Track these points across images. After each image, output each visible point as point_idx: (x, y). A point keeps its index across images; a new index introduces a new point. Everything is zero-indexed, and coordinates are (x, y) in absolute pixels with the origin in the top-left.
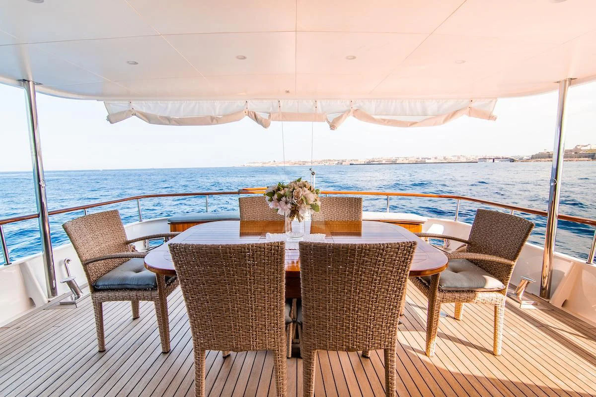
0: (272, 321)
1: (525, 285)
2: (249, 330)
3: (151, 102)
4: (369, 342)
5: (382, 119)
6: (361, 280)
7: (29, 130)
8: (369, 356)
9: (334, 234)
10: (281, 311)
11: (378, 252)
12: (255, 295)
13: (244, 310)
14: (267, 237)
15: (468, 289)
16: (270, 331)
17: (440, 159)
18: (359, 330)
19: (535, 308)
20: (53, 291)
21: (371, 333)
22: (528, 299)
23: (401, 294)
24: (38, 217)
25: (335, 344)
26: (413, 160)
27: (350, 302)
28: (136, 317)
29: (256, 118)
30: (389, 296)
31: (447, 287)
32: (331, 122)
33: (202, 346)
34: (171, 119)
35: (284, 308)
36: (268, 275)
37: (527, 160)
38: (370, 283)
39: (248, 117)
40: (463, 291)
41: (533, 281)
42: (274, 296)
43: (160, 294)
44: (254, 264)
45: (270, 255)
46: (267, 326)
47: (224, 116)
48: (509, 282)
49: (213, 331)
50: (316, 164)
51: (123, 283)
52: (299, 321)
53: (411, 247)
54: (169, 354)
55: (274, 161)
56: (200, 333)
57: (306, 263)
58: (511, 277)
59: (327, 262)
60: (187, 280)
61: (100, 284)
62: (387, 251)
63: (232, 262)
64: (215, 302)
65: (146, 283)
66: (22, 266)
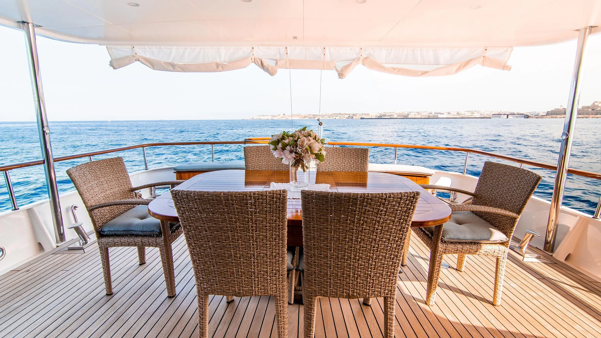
0: (274, 268)
1: (529, 239)
2: (251, 277)
3: (155, 47)
4: (369, 290)
5: (393, 68)
6: (362, 229)
7: (31, 76)
8: (370, 304)
9: (338, 184)
10: (283, 258)
11: (380, 202)
12: (257, 242)
13: (246, 257)
14: (271, 187)
15: (471, 241)
16: (272, 278)
17: (454, 114)
18: (359, 278)
19: (538, 261)
20: (61, 236)
21: (372, 281)
22: (531, 252)
23: (402, 244)
24: (44, 163)
25: (336, 291)
26: (426, 114)
27: (351, 250)
28: (142, 263)
29: (262, 65)
30: (390, 245)
31: (450, 239)
32: (339, 70)
33: (206, 291)
34: (175, 65)
35: (286, 255)
36: (270, 223)
37: (542, 117)
38: (372, 233)
39: (254, 64)
40: (466, 243)
41: (537, 234)
42: (276, 244)
43: (165, 240)
44: (256, 211)
45: (272, 203)
46: (269, 273)
47: (230, 62)
48: (512, 234)
49: (216, 277)
50: (326, 118)
51: (128, 229)
52: (300, 269)
53: (413, 197)
54: (174, 298)
55: (284, 115)
56: (203, 278)
57: (308, 212)
58: (514, 229)
59: (329, 211)
60: (190, 226)
61: (106, 229)
62: (389, 201)
63: (234, 209)
64: (218, 248)
65: (151, 230)
66: (30, 211)
